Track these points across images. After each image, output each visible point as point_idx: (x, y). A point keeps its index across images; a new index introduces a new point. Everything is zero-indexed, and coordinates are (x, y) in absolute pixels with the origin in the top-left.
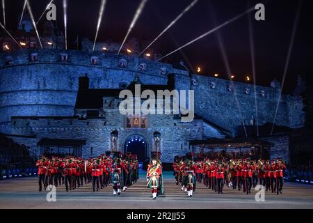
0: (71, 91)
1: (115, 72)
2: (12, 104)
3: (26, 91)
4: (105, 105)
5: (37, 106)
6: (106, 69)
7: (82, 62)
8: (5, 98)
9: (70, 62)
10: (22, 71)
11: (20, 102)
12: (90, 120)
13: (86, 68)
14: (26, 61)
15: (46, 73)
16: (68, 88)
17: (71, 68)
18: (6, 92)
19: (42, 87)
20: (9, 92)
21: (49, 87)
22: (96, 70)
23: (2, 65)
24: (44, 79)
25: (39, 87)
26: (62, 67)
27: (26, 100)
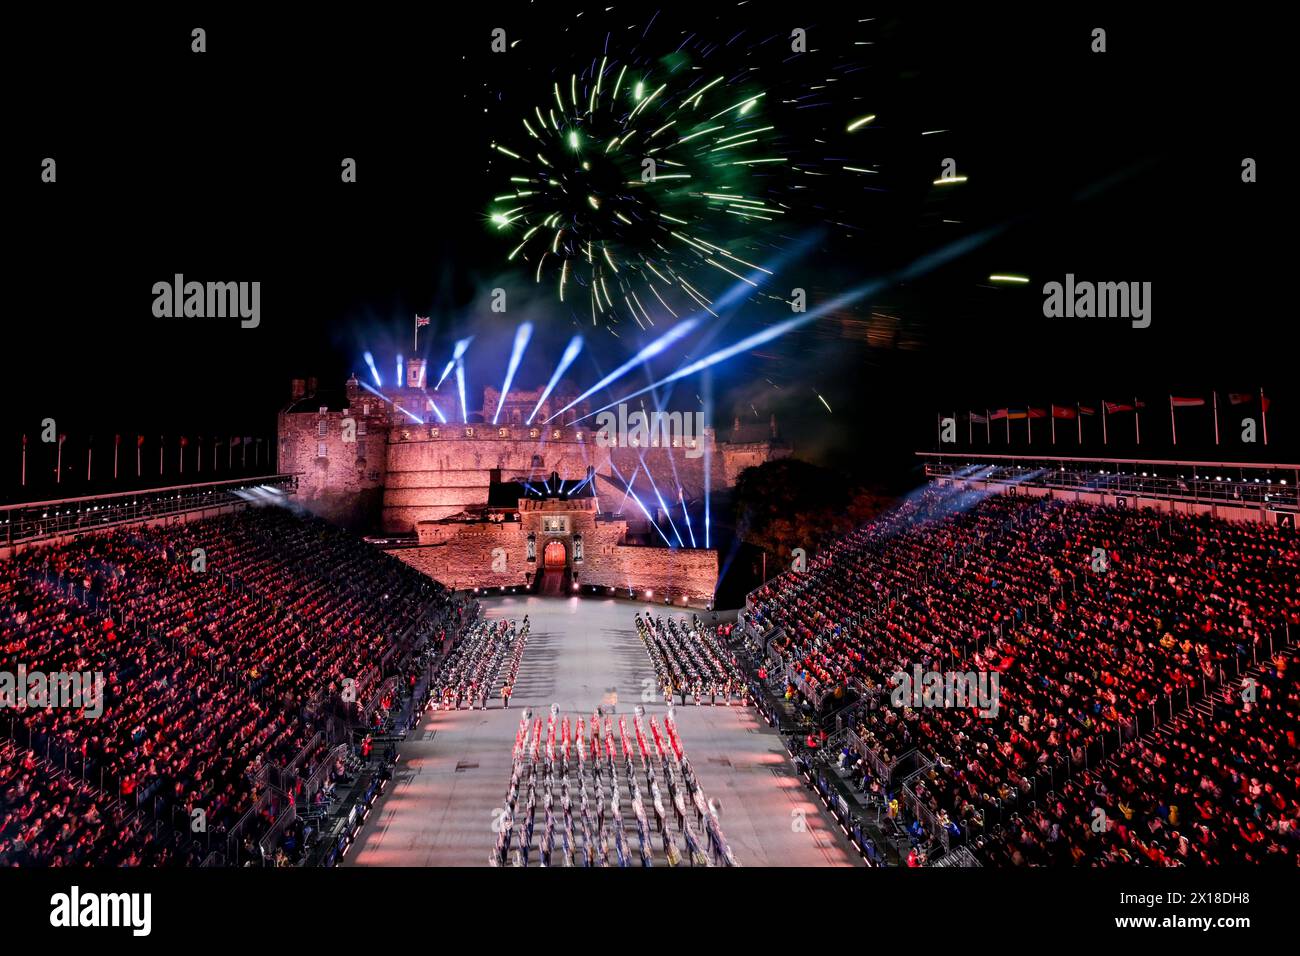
0: (478, 470)
1: (526, 444)
2: (411, 486)
3: (427, 471)
4: (520, 507)
5: (440, 490)
6: (516, 442)
7: (489, 436)
8: (402, 477)
9: (476, 438)
10: (422, 448)
11: (422, 485)
12: (504, 524)
13: (493, 443)
14: (426, 438)
15: (449, 450)
16: (474, 467)
17: (477, 444)
18: (403, 472)
19: (445, 467)
20: (407, 472)
21: (453, 467)
22: (505, 443)
23: (396, 439)
24: (447, 457)
25: (442, 467)
26: (467, 443)
27: (427, 482)
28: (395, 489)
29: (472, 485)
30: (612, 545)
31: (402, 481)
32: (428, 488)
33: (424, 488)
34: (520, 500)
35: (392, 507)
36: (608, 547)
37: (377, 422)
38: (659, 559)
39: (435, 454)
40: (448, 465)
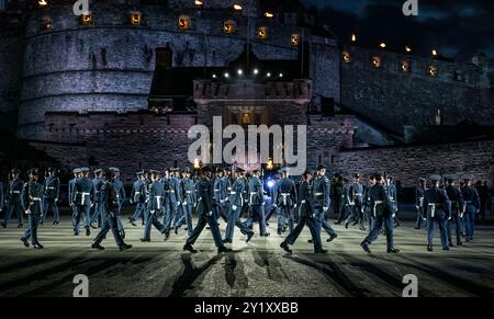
1: (217, 40)
3: (74, 72)
4: (196, 92)
5: (91, 97)
6: (201, 36)
7: (164, 25)
9: (144, 26)
10: (68, 38)
11: (67, 90)
12: (172, 118)
13: (170, 35)
14: (75, 24)
15: (106, 43)
16: (143, 68)
17: (146, 35)
18: (42, 74)
19: (99, 66)
20: (46, 74)
21: (111, 65)
22: (187, 37)
23: (35, 30)
24: (104, 51)
25: (95, 66)
26: (132, 33)
27: (74, 86)
28: (32, 100)
29: (137, 91)
30: (332, 151)
31: (41, 86)
32: (76, 94)
33: (71, 94)
34: (195, 82)
35: (28, 125)
36: (326, 154)
37: (15, 21)
38: (402, 164)
39: (87, 48)
40: (105, 63)
